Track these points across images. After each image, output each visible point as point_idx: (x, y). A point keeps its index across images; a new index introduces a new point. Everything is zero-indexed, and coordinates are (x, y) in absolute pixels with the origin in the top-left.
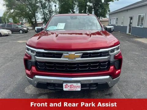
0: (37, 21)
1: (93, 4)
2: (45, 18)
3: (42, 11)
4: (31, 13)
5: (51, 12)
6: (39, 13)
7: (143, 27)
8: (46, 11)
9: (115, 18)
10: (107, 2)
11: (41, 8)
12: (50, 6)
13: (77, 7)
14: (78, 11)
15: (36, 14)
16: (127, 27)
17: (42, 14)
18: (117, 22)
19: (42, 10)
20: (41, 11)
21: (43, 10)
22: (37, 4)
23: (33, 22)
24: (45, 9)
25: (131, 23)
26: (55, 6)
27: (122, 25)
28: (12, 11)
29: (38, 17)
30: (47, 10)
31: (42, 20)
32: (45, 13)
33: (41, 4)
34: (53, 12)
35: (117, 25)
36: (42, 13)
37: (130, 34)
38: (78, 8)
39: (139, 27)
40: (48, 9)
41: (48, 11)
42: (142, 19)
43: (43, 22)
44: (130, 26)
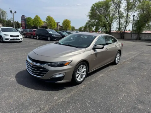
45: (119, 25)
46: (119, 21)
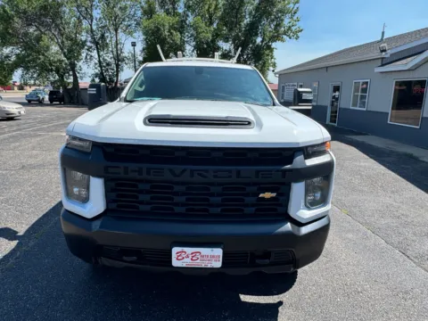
0: (79, 81)
2: (102, 73)
3: (97, 56)
5: (119, 59)
7: (365, 109)
8: (109, 57)
9: (296, 84)
11: (94, 47)
12: (117, 44)
15: (80, 64)
16: (326, 107)
17: (96, 64)
19: (95, 53)
20: (92, 56)
21: (99, 54)
23: (69, 83)
24: (104, 50)
25: (336, 99)
26: (134, 45)
27: (315, 104)
29: (83, 71)
30: (111, 55)
31: (94, 80)
32: (105, 60)
36: (96, 61)
37: (336, 125)
39: (358, 108)
40: (112, 52)
41: (111, 58)
42: (364, 90)
44: (332, 105)
45: (101, 66)
46: (99, 56)
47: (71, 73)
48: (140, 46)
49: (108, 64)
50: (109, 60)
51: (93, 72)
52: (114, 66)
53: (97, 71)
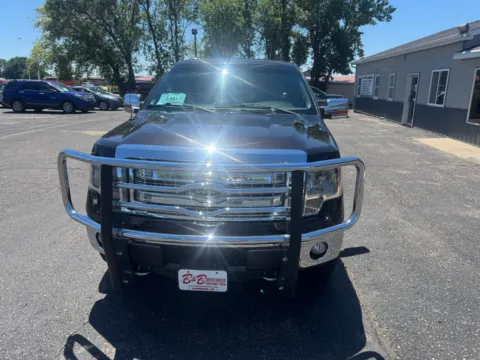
0: (136, 75)
1: (311, 31)
3: (153, 46)
4: (117, 52)
5: (178, 49)
6: (141, 52)
7: (442, 106)
8: (166, 47)
9: (372, 75)
10: (354, 25)
11: (152, 36)
12: (177, 32)
13: (262, 38)
14: (265, 51)
15: (134, 55)
16: (402, 103)
17: (153, 55)
18: (377, 89)
19: (151, 43)
20: (150, 47)
21: (156, 44)
22: (138, 25)
23: (123, 79)
24: (161, 40)
25: (413, 95)
26: (194, 32)
27: (390, 99)
28: (60, 42)
29: (138, 64)
30: (169, 45)
31: (151, 73)
32: (162, 51)
33: (150, 25)
34: (187, 51)
35: (376, 98)
36: (153, 52)
37: (412, 125)
38: (263, 42)
39: (435, 105)
40: (171, 40)
41: (170, 48)
43: (153, 80)
44: (411, 101)
46: (156, 47)
47: (126, 65)
48: (201, 34)
49: (167, 55)
50: (167, 50)
51: (150, 64)
52: (173, 57)
53: (154, 63)
